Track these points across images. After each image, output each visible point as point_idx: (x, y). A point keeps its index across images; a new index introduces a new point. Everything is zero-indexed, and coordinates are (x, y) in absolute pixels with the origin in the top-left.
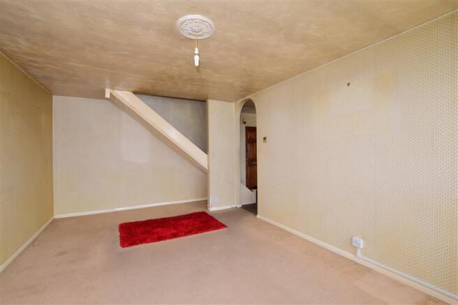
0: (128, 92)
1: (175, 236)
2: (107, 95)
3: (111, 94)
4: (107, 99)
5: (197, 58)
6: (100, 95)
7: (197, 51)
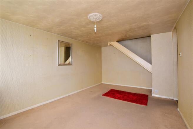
0: (115, 42)
1: (119, 99)
2: (109, 45)
3: (110, 44)
4: (109, 46)
5: (95, 29)
6: (107, 45)
7: (95, 26)
